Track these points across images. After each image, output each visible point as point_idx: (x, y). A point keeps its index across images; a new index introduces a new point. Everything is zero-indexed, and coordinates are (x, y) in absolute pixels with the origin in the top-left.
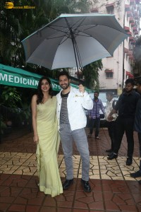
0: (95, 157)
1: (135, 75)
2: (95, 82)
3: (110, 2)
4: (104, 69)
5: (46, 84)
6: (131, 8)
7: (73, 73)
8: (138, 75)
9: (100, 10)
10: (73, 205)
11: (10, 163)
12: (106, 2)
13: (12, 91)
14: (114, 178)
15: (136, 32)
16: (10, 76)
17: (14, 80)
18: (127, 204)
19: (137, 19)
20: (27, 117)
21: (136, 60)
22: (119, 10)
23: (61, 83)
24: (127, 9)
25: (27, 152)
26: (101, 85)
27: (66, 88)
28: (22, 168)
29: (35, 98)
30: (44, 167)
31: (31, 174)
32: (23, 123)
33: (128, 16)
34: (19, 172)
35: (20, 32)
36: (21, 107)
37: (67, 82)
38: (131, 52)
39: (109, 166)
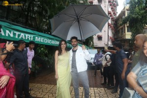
0: (92, 89)
1: (115, 39)
6: (112, 1)
8: (117, 39)
11: (41, 91)
13: (43, 47)
15: (115, 14)
16: (42, 39)
17: (44, 41)
19: (115, 7)
20: (51, 63)
21: (115, 30)
22: (105, 2)
23: (72, 44)
24: (109, 2)
25: (51, 84)
26: (95, 45)
27: (75, 47)
28: (48, 94)
29: (57, 52)
30: (61, 94)
33: (110, 5)
35: (49, 14)
36: (47, 57)
37: (76, 43)
38: (112, 26)
39: (101, 94)
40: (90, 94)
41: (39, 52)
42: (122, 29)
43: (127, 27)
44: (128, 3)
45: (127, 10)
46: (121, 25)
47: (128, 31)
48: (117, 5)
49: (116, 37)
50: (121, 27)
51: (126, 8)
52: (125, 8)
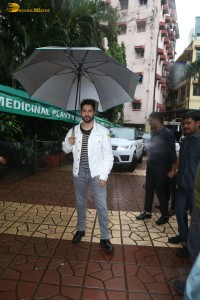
0: (115, 213)
1: (167, 108)
2: (119, 114)
3: (142, 17)
6: (166, 26)
8: (171, 108)
9: (128, 25)
10: (84, 283)
11: (1, 217)
12: (136, 16)
13: (11, 120)
14: (140, 243)
15: (171, 55)
16: (7, 99)
17: (12, 105)
18: (156, 282)
19: (172, 40)
20: (29, 155)
21: (170, 90)
22: (152, 27)
24: (161, 27)
25: (26, 202)
26: (126, 118)
28: (17, 224)
31: (28, 234)
32: (24, 162)
33: (163, 35)
34: (13, 231)
35: (27, 44)
39: (134, 225)
40: (110, 225)
41: (2, 130)
43: (194, 84)
45: (198, 48)
47: (195, 94)
48: (177, 36)
49: (169, 105)
50: (181, 84)
51: (194, 44)
52: (192, 43)
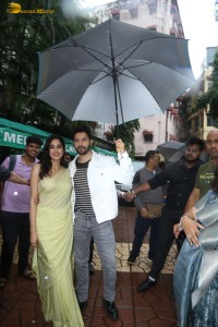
4: (141, 131)
5: (59, 147)
7: (100, 133)
26: (137, 151)
27: (85, 153)
29: (37, 169)
38: (177, 111)
42: (197, 118)
43: (208, 114)
44: (210, 64)
45: (208, 79)
46: (194, 111)
47: (209, 124)
50: (194, 115)
51: (206, 75)
52: (204, 73)
